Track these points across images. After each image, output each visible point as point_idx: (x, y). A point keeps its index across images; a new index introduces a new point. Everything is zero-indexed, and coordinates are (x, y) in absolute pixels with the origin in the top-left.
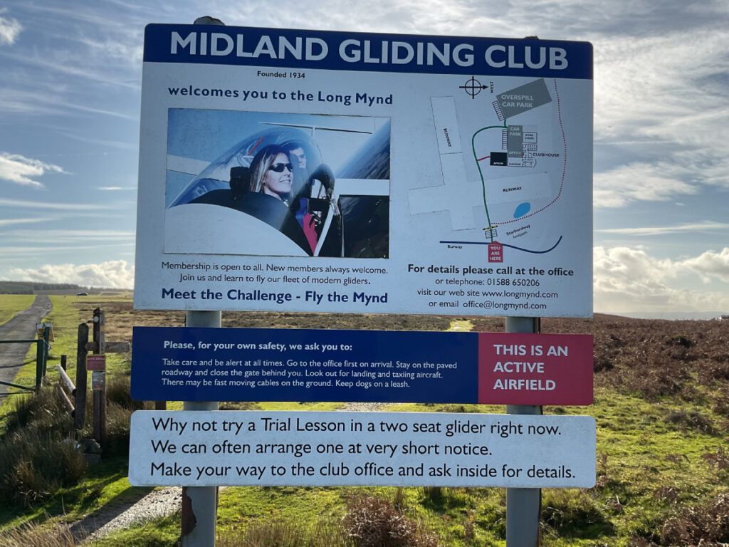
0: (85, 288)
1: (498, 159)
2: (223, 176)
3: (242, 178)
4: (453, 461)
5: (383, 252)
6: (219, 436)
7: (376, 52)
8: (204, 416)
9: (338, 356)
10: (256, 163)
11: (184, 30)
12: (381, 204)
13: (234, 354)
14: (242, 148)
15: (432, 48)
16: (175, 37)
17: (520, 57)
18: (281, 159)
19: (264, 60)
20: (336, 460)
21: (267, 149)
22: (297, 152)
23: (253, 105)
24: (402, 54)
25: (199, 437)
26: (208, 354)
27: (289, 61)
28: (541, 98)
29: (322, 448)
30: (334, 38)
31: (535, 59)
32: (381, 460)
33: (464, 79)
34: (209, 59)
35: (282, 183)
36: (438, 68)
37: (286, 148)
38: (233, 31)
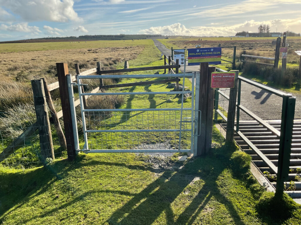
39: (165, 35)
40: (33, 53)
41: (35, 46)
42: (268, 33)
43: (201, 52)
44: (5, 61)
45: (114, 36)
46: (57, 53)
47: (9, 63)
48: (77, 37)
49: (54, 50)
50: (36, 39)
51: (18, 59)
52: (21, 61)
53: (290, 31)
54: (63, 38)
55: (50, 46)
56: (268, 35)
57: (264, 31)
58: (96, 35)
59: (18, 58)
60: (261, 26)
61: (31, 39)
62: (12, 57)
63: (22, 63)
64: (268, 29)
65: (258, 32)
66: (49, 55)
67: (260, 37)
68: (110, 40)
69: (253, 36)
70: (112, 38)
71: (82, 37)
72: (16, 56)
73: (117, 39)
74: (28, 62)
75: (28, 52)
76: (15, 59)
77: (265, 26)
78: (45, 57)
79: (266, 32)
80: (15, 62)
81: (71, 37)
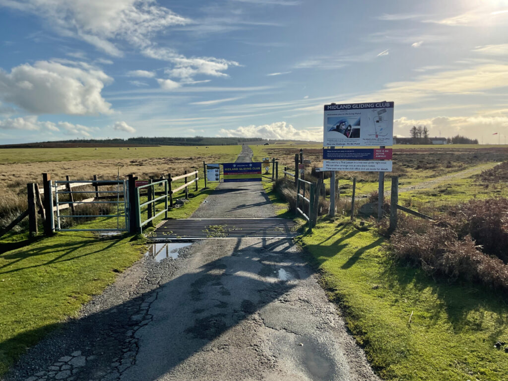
0: (266, 140)
1: (378, 122)
2: (335, 127)
3: (338, 127)
4: (369, 168)
5: (359, 137)
6: (335, 164)
7: (358, 106)
8: (333, 161)
9: (352, 152)
10: (340, 125)
11: (329, 106)
12: (359, 129)
13: (337, 153)
14: (338, 123)
15: (367, 105)
16: (328, 107)
17: (381, 105)
18: (344, 124)
19: (341, 109)
20: (352, 167)
21: (342, 122)
22: (346, 123)
23: (340, 116)
24: (362, 106)
25: (332, 164)
26: (333, 153)
27: (345, 109)
28: (385, 111)
29: (350, 166)
30: (352, 105)
31: (384, 105)
32: (359, 167)
33: (373, 109)
34: (333, 110)
35: (344, 127)
36: (368, 108)
37: (344, 122)
38: (337, 105)
39: (268, 139)
40: (46, 164)
41: (51, 153)
42: (426, 137)
43: (239, 168)
44: (3, 175)
45: (185, 140)
46: (82, 166)
47: (10, 178)
48: (125, 140)
49: (80, 161)
50: (57, 142)
51: (23, 173)
52: (27, 176)
53: (462, 136)
54: (101, 141)
55: (76, 154)
56: (427, 141)
57: (419, 135)
58: (157, 137)
59: (23, 171)
60: (415, 128)
61: (49, 142)
62: (14, 170)
63: (27, 178)
64: (425, 132)
65: (410, 137)
66: (69, 169)
67: (414, 144)
68: (179, 145)
69: (402, 144)
70: (182, 142)
71: (134, 139)
72: (21, 169)
73: (191, 145)
74: (37, 177)
75: (39, 163)
76: (19, 173)
77: (420, 127)
78: (63, 171)
79: (423, 136)
80: (19, 177)
81: (115, 140)
